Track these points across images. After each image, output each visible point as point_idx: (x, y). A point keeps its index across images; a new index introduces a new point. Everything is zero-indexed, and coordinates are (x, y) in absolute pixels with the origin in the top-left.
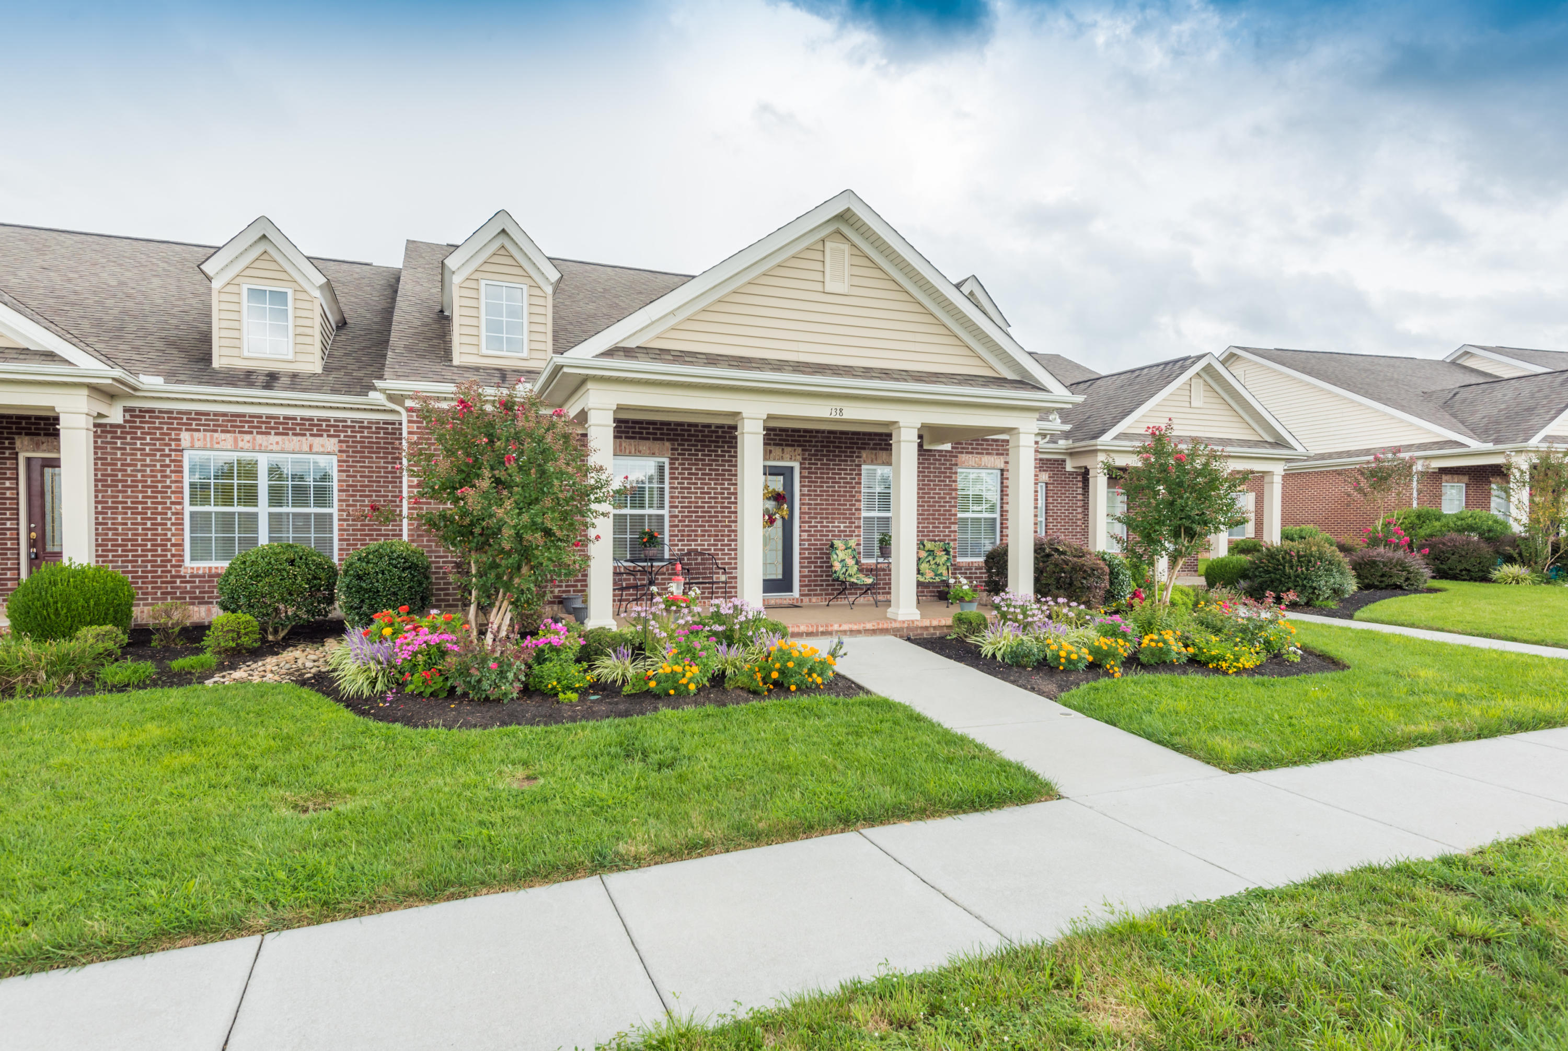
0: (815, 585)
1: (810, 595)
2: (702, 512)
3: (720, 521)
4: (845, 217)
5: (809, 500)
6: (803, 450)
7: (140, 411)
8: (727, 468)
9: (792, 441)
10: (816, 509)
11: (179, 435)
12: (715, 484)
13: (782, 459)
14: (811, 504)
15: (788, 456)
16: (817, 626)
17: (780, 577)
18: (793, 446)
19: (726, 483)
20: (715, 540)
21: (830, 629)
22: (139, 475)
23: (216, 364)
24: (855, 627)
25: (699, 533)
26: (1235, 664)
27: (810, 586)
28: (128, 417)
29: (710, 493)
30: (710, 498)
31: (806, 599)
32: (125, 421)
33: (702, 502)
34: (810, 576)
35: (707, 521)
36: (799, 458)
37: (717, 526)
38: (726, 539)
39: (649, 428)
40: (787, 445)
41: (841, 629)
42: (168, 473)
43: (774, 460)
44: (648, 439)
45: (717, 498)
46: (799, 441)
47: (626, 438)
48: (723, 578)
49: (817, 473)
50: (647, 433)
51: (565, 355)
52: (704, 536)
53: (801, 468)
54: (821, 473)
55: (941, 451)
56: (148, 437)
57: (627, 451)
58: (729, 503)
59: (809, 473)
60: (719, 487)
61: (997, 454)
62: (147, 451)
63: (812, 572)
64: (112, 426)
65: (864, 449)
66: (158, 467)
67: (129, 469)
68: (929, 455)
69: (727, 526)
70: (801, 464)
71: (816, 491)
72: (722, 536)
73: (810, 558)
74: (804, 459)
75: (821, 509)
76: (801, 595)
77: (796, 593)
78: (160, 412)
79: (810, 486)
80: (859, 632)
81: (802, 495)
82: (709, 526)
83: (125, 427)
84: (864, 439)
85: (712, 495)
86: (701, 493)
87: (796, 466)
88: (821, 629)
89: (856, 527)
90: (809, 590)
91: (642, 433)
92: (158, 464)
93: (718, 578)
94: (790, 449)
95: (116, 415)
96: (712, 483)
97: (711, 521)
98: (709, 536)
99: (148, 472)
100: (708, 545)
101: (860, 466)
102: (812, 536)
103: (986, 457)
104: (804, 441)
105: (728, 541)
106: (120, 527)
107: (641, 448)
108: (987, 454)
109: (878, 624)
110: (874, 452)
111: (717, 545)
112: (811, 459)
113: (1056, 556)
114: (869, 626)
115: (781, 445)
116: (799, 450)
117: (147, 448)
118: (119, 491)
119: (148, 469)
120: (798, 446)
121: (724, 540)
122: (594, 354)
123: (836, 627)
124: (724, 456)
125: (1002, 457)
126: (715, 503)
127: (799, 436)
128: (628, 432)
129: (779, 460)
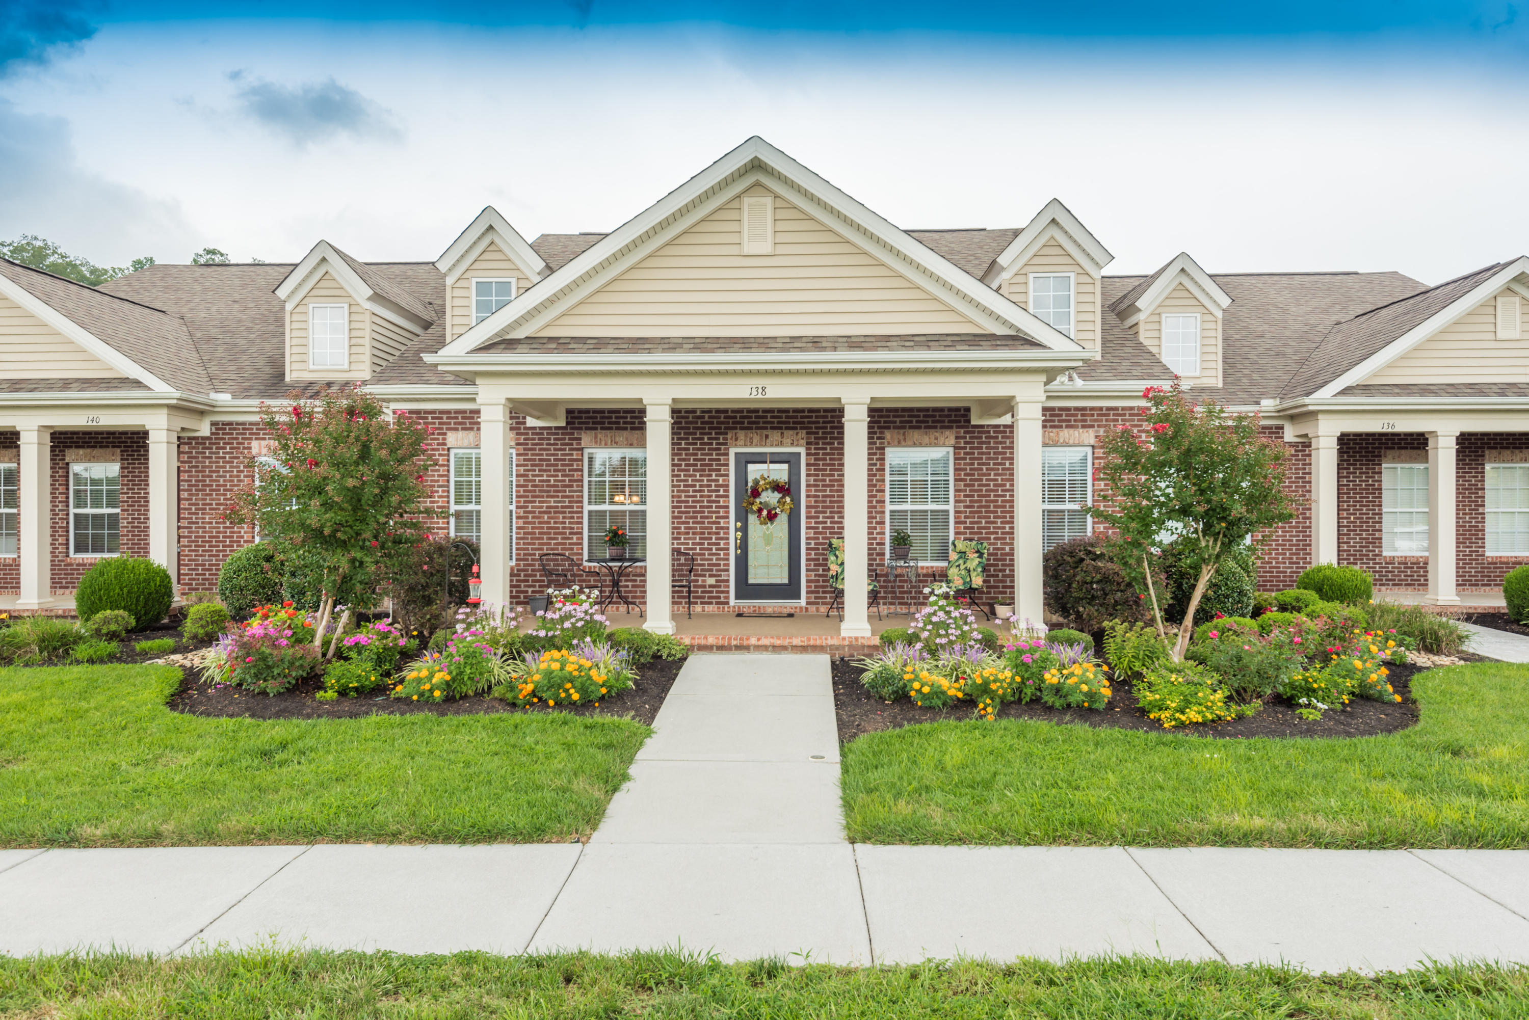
0: (824, 592)
1: (818, 603)
2: (685, 507)
3: (707, 517)
4: (756, 165)
5: (816, 491)
6: (807, 433)
7: (223, 424)
8: (714, 457)
9: (794, 423)
10: (825, 502)
11: (249, 444)
12: (701, 476)
13: (781, 444)
14: (818, 496)
15: (789, 441)
16: (730, 639)
17: (786, 581)
18: (796, 428)
19: (714, 474)
20: (700, 539)
21: (745, 643)
22: (221, 480)
23: (288, 379)
24: (777, 642)
25: (683, 530)
26: (1177, 715)
27: (818, 592)
28: (214, 430)
29: (695, 486)
30: (694, 491)
31: (812, 609)
32: (212, 434)
33: (686, 496)
34: (818, 581)
35: (691, 518)
36: (804, 442)
37: (704, 523)
38: (714, 537)
39: (626, 418)
40: (787, 428)
41: (760, 643)
42: (242, 477)
43: (772, 446)
44: (626, 429)
45: (703, 491)
46: (803, 423)
47: (602, 429)
48: (711, 581)
49: (825, 459)
50: (625, 423)
51: (440, 353)
52: (688, 533)
53: (808, 454)
54: (831, 459)
55: (998, 426)
56: (228, 447)
57: (603, 443)
58: (717, 496)
59: (816, 459)
60: (705, 479)
61: (1083, 427)
62: (227, 459)
63: (820, 576)
64: (203, 438)
65: (889, 428)
66: (235, 473)
67: (214, 475)
68: (979, 432)
69: (714, 523)
70: (807, 449)
71: (825, 480)
72: (709, 533)
73: (818, 560)
74: (808, 443)
75: (831, 502)
76: (808, 603)
77: (803, 602)
78: (237, 424)
79: (818, 475)
80: (784, 648)
81: (808, 486)
82: (693, 523)
83: (211, 439)
84: (889, 416)
85: (698, 488)
86: (685, 486)
87: (802, 451)
88: (734, 643)
89: (877, 523)
90: (816, 598)
91: (619, 423)
92: (235, 470)
93: (704, 581)
94: (791, 432)
95: (204, 429)
96: (698, 474)
97: (696, 517)
98: (694, 533)
99: (228, 478)
100: (693, 544)
101: (883, 449)
102: (821, 533)
103: (1066, 431)
104: (809, 423)
105: (716, 539)
106: (207, 526)
107: (617, 439)
108: (1067, 427)
109: (809, 639)
110: (902, 431)
111: (703, 544)
112: (818, 444)
113: (1088, 561)
114: (796, 641)
115: (781, 428)
116: (803, 433)
117: (227, 456)
118: (207, 495)
119: (228, 475)
120: (802, 428)
121: (711, 539)
122: (469, 349)
123: (753, 641)
124: (712, 444)
125: (1091, 430)
126: (701, 496)
127: (802, 417)
128: (604, 423)
129: (777, 445)
